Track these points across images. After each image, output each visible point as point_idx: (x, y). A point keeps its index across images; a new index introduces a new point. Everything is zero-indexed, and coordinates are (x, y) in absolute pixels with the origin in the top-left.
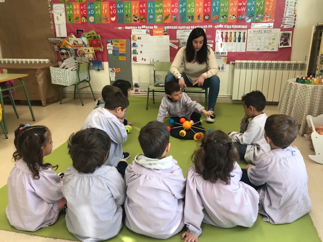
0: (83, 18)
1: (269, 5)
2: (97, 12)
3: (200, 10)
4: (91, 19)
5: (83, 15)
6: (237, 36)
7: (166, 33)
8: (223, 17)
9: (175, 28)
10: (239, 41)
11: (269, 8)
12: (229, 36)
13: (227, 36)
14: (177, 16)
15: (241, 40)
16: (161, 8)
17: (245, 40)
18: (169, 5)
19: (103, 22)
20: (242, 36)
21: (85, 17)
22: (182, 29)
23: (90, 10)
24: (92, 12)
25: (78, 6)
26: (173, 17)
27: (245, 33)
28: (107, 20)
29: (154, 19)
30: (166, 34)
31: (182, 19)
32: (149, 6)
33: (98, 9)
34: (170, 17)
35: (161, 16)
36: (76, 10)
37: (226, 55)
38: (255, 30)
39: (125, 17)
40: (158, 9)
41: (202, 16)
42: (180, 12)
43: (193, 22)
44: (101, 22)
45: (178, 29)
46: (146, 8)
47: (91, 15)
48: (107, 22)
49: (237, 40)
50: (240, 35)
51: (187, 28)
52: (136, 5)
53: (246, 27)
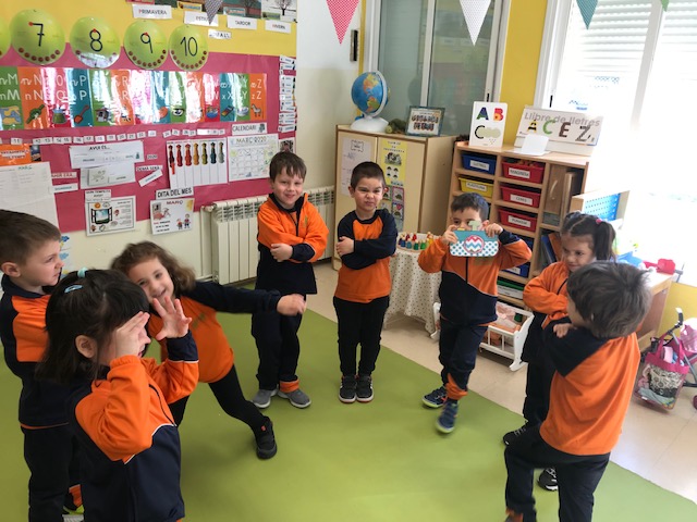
1: (257, 89)
3: (125, 96)
6: (209, 153)
7: (38, 155)
8: (177, 111)
9: (63, 141)
10: (214, 161)
11: (256, 95)
12: (193, 154)
13: (188, 152)
15: (218, 159)
16: (13, 86)
17: (225, 159)
18: (39, 79)
20: (217, 152)
22: (84, 144)
27: (222, 144)
30: (39, 160)
31: (81, 118)
34: (44, 110)
37: (192, 194)
38: (239, 138)
40: (3, 89)
42: (74, 97)
45: (73, 144)
49: (209, 159)
50: (213, 150)
51: (97, 139)
53: (223, 132)
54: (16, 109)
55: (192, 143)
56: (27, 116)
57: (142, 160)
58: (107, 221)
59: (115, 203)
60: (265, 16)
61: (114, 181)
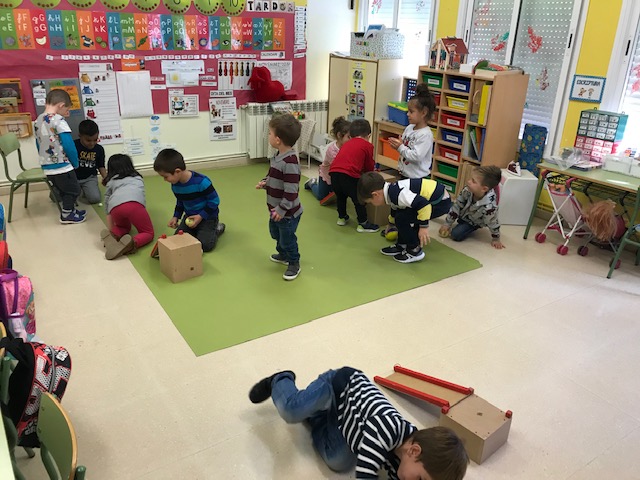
1: (278, 28)
2: (5, 29)
3: (194, 31)
6: (245, 68)
7: (143, 66)
8: (225, 42)
9: (157, 58)
10: (248, 74)
11: (278, 32)
12: (234, 68)
13: (232, 67)
16: (131, 25)
18: (145, 21)
19: (21, 46)
22: (169, 60)
26: (153, 40)
27: (254, 64)
28: (28, 44)
29: (121, 43)
30: (143, 69)
31: (168, 43)
32: (110, 21)
33: (6, 22)
34: (147, 39)
37: (233, 95)
39: (67, 39)
40: (126, 26)
41: (196, 40)
42: (163, 33)
44: (15, 48)
45: (163, 59)
46: (105, 24)
48: (29, 48)
49: (245, 73)
50: (248, 67)
51: (176, 57)
52: (85, 18)
53: (255, 56)
54: (132, 38)
55: (234, 61)
56: (138, 43)
57: (203, 72)
58: (181, 109)
59: (186, 98)
61: (186, 84)
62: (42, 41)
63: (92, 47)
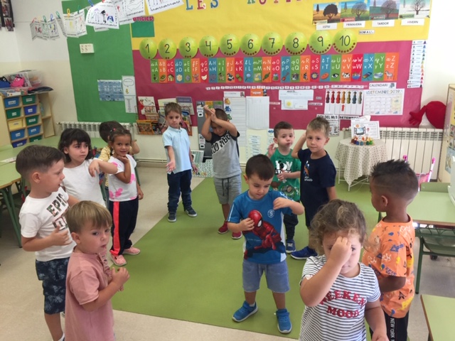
0: (170, 76)
1: (391, 61)
2: (185, 70)
3: (307, 67)
4: (179, 78)
5: (169, 74)
6: (352, 97)
8: (334, 75)
9: (276, 88)
10: (354, 102)
11: (390, 65)
12: (341, 97)
13: (339, 96)
14: (279, 75)
15: (357, 101)
16: (260, 65)
17: (362, 102)
18: (269, 62)
19: (193, 81)
20: (358, 97)
21: (173, 76)
22: (285, 89)
23: (178, 67)
24: (180, 70)
25: (164, 63)
26: (274, 75)
27: (361, 93)
28: (197, 79)
29: (252, 78)
30: (265, 95)
31: (284, 78)
32: (246, 63)
33: (187, 66)
34: (270, 75)
35: (260, 74)
36: (162, 67)
37: (337, 119)
39: (218, 76)
40: (256, 66)
41: (308, 74)
42: (283, 69)
43: (298, 81)
44: (190, 82)
45: (280, 89)
46: (243, 66)
47: (179, 73)
48: (197, 82)
49: (351, 101)
50: (355, 96)
51: (291, 88)
52: (230, 62)
53: (363, 87)
55: (342, 91)
56: (263, 78)
57: (312, 99)
60: (401, 17)
62: (204, 78)
63: (233, 81)
